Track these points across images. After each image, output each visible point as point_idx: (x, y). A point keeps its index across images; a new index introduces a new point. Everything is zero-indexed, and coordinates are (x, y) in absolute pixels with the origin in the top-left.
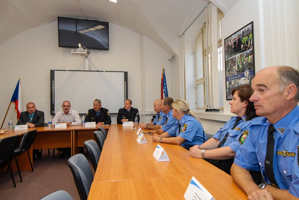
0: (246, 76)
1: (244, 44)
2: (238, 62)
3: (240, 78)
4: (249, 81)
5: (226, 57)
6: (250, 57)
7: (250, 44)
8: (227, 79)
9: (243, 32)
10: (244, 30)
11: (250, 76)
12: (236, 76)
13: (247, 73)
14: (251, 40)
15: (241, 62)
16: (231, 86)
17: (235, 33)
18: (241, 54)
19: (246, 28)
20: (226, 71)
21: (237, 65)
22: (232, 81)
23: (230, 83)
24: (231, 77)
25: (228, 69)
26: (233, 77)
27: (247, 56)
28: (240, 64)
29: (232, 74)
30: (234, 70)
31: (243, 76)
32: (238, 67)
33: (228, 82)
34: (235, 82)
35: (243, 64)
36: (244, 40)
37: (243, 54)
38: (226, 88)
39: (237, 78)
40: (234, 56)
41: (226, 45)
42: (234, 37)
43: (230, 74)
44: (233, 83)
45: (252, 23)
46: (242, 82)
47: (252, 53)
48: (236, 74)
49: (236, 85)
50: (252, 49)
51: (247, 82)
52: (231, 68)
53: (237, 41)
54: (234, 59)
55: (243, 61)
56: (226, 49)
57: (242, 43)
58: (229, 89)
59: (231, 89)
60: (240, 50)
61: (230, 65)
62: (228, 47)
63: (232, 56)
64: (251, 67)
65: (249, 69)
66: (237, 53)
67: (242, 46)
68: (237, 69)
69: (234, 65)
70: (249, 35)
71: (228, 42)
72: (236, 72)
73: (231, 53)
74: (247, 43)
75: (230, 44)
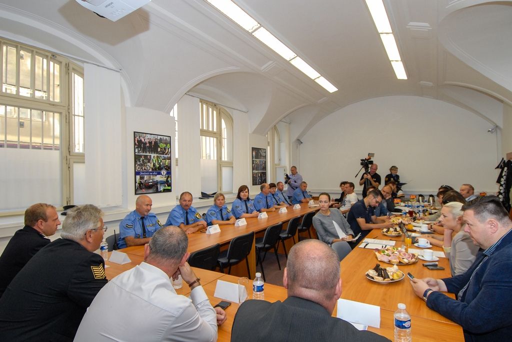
0: (163, 174)
1: (161, 148)
2: (154, 162)
3: (156, 175)
4: (166, 178)
5: (136, 151)
6: (167, 161)
7: (168, 151)
8: (137, 173)
10: (162, 137)
11: (167, 176)
12: (150, 172)
13: (164, 172)
14: (168, 149)
16: (143, 181)
17: (151, 134)
19: (165, 138)
20: (136, 165)
21: (152, 163)
22: (146, 176)
23: (142, 178)
24: (143, 172)
25: (138, 163)
26: (146, 172)
27: (165, 159)
28: (157, 163)
29: (145, 169)
30: (148, 166)
31: (159, 174)
32: (154, 165)
33: (138, 177)
34: (150, 177)
35: (160, 164)
36: (162, 145)
37: (161, 156)
38: (136, 182)
39: (153, 175)
40: (148, 154)
41: (136, 139)
42: (149, 136)
43: (142, 168)
44: (146, 178)
45: (170, 137)
46: (158, 178)
47: (170, 158)
48: (151, 170)
49: (151, 181)
50: (169, 156)
51: (164, 179)
52: (144, 164)
53: (153, 142)
54: (148, 157)
55: (160, 162)
56: (136, 142)
57: (160, 147)
58: (140, 184)
59: (142, 184)
60: (157, 152)
61: (143, 161)
62: (140, 142)
63: (146, 153)
64: (168, 169)
65: (166, 169)
66: (153, 153)
67: (159, 149)
68: (152, 167)
69: (149, 162)
70: (166, 144)
71: (140, 137)
72: (151, 169)
73: (144, 150)
74: (165, 149)
75: (143, 140)
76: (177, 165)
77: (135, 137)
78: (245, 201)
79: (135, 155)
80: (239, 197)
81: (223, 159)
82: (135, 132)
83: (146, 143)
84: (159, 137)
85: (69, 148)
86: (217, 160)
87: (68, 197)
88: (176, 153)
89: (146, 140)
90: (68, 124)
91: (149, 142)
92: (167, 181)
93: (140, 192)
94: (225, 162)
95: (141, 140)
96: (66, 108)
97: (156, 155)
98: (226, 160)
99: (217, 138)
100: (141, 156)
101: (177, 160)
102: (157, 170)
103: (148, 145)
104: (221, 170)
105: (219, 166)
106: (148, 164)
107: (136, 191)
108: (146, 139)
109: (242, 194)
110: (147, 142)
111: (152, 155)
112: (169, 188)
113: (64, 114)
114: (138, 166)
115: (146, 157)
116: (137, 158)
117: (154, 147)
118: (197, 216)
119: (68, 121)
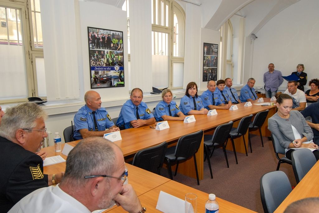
0: (116, 69)
1: (114, 44)
2: (108, 57)
3: (109, 70)
4: (119, 74)
5: (91, 46)
6: (120, 56)
7: (121, 47)
8: (92, 68)
9: (113, 34)
10: (114, 32)
11: (120, 71)
12: (104, 67)
13: (117, 67)
14: (121, 44)
15: (111, 57)
16: (98, 76)
17: (104, 29)
18: (111, 51)
19: (117, 33)
20: (91, 60)
21: (106, 59)
22: (100, 71)
23: (97, 73)
24: (98, 67)
25: (93, 58)
26: (100, 67)
28: (110, 59)
29: (99, 65)
30: (102, 62)
31: (113, 69)
32: (108, 60)
33: (93, 72)
34: (104, 73)
35: (113, 60)
36: (115, 41)
37: (114, 52)
38: (91, 77)
39: (106, 70)
42: (102, 31)
43: (96, 64)
44: (100, 73)
45: (122, 32)
46: (112, 73)
47: (122, 54)
48: (104, 66)
49: (105, 76)
50: (122, 51)
51: (117, 74)
52: (97, 60)
53: (106, 38)
54: (102, 52)
55: (113, 57)
56: (90, 37)
57: (112, 43)
58: (96, 78)
59: (97, 78)
60: (110, 47)
61: (97, 56)
62: (94, 37)
63: (100, 48)
64: (121, 64)
65: (119, 65)
66: (106, 48)
67: (112, 45)
68: (106, 62)
69: (103, 57)
70: (119, 39)
71: (93, 32)
72: (105, 64)
73: (98, 45)
74: (118, 44)
75: (97, 36)
76: (129, 61)
77: (88, 33)
78: (194, 98)
79: (90, 50)
80: (187, 94)
81: (174, 55)
82: (88, 28)
83: (99, 39)
84: (112, 32)
85: (30, 44)
86: (169, 56)
87: (33, 89)
88: (128, 48)
89: (99, 36)
90: (27, 20)
91: (102, 37)
92: (120, 76)
93: (95, 86)
94: (176, 58)
95: (95, 36)
96: (25, 4)
97: (109, 51)
98: (177, 56)
99: (169, 33)
100: (95, 51)
101: (129, 56)
102: (110, 66)
103: (101, 40)
104: (172, 66)
105: (170, 61)
106: (102, 59)
107: (91, 85)
108: (100, 34)
109: (190, 91)
110: (101, 38)
111: (106, 51)
112: (122, 83)
113: (23, 10)
114: (93, 62)
115: (99, 52)
116: (91, 53)
117: (107, 42)
118: (148, 112)
119: (27, 17)
